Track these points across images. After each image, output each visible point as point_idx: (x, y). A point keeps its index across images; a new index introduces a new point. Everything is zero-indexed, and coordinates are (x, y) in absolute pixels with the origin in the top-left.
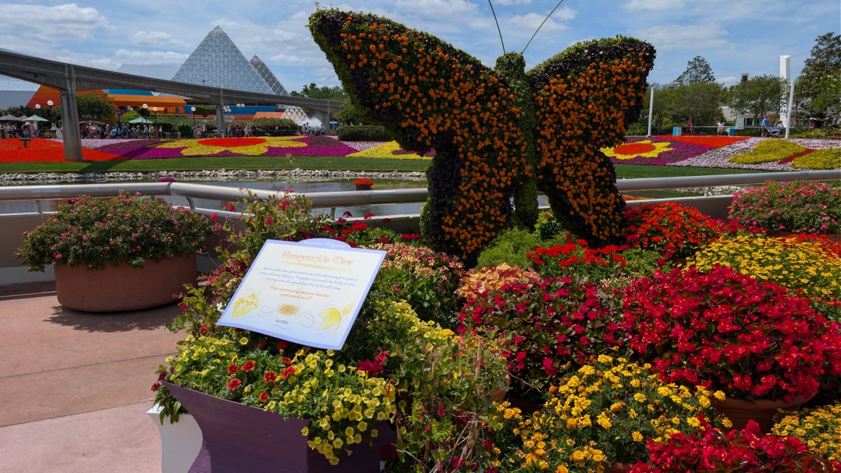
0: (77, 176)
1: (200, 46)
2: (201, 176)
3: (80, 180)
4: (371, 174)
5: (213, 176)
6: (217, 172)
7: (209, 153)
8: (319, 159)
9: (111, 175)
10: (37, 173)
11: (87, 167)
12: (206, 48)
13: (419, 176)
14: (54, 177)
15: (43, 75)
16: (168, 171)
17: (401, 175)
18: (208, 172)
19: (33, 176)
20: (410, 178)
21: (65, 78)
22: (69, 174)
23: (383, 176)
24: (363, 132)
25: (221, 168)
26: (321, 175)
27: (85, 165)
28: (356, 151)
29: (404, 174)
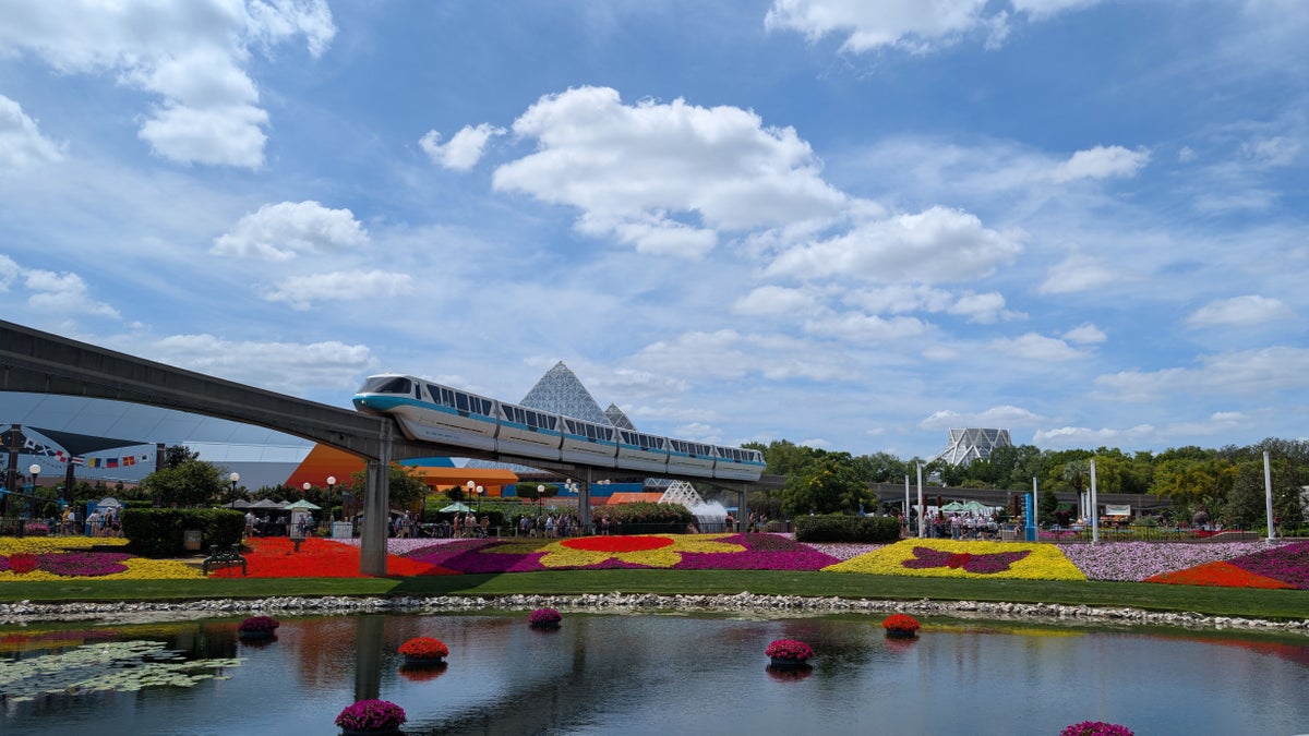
0: (382, 602)
1: (533, 391)
2: (581, 604)
3: (385, 609)
4: (878, 604)
5: (602, 604)
6: (607, 598)
7: (586, 563)
8: (775, 574)
9: (435, 600)
10: (321, 597)
11: (396, 588)
12: (541, 394)
13: (975, 610)
14: (348, 603)
15: (351, 436)
16: (525, 595)
17: (937, 608)
18: (593, 598)
19: (315, 602)
20: (957, 615)
21: (379, 440)
22: (370, 598)
23: (904, 609)
24: (840, 527)
25: (613, 590)
26: (789, 606)
27: (394, 583)
28: (836, 561)
29: (944, 604)
